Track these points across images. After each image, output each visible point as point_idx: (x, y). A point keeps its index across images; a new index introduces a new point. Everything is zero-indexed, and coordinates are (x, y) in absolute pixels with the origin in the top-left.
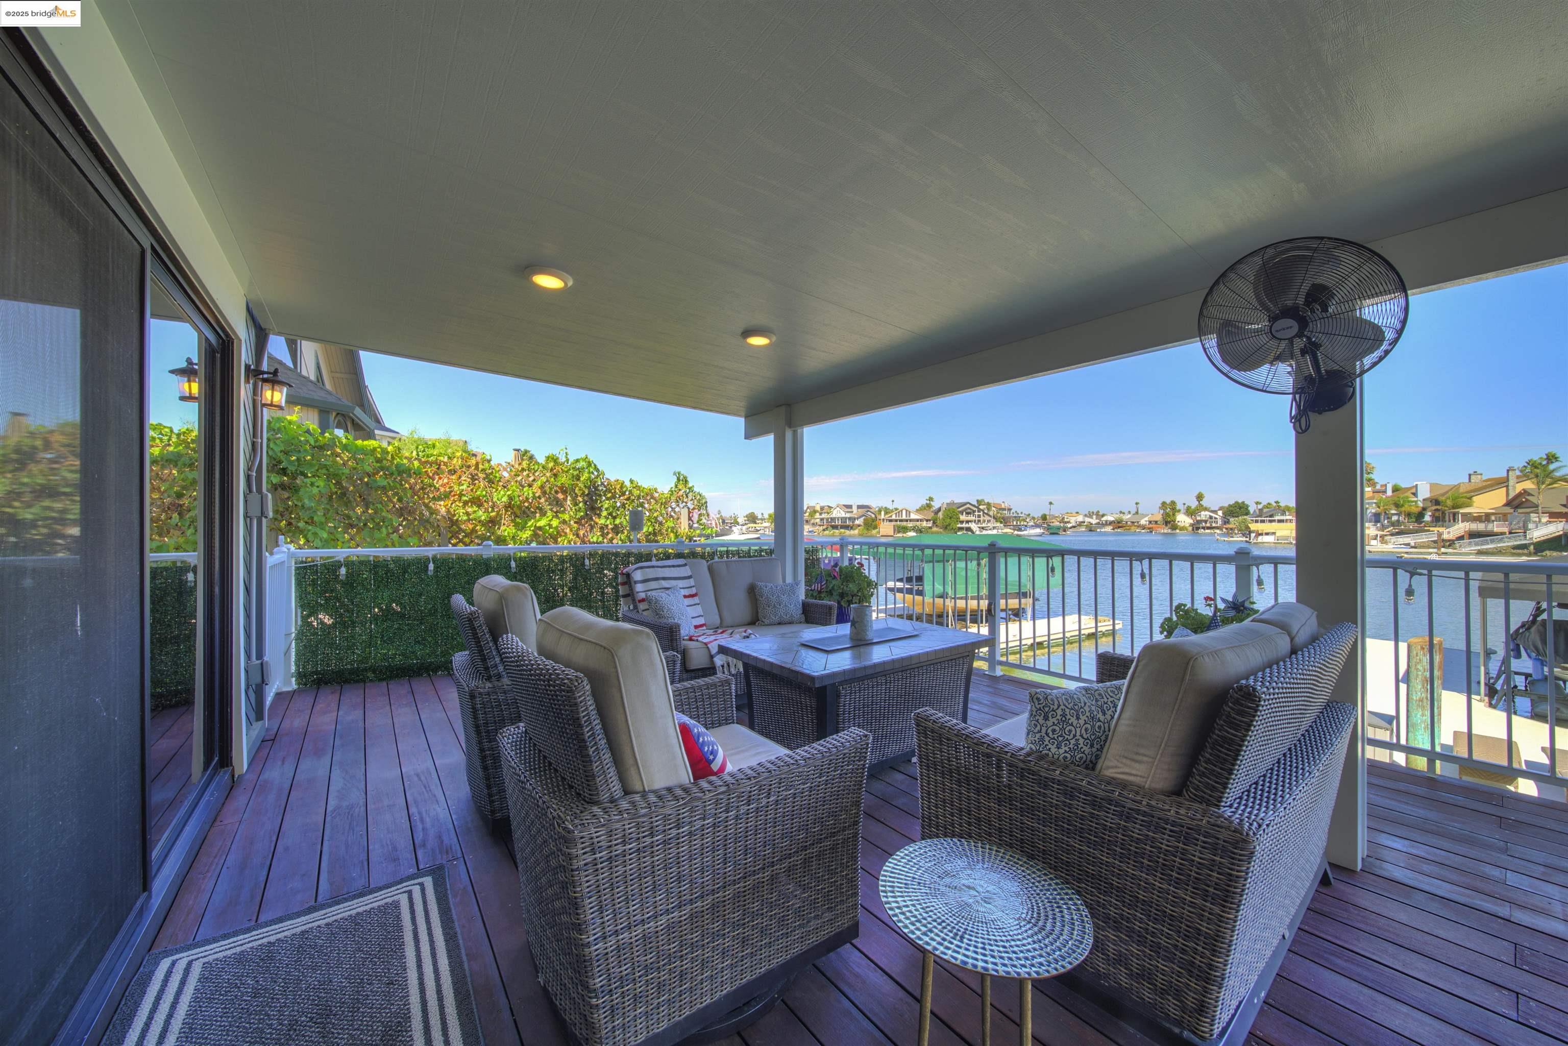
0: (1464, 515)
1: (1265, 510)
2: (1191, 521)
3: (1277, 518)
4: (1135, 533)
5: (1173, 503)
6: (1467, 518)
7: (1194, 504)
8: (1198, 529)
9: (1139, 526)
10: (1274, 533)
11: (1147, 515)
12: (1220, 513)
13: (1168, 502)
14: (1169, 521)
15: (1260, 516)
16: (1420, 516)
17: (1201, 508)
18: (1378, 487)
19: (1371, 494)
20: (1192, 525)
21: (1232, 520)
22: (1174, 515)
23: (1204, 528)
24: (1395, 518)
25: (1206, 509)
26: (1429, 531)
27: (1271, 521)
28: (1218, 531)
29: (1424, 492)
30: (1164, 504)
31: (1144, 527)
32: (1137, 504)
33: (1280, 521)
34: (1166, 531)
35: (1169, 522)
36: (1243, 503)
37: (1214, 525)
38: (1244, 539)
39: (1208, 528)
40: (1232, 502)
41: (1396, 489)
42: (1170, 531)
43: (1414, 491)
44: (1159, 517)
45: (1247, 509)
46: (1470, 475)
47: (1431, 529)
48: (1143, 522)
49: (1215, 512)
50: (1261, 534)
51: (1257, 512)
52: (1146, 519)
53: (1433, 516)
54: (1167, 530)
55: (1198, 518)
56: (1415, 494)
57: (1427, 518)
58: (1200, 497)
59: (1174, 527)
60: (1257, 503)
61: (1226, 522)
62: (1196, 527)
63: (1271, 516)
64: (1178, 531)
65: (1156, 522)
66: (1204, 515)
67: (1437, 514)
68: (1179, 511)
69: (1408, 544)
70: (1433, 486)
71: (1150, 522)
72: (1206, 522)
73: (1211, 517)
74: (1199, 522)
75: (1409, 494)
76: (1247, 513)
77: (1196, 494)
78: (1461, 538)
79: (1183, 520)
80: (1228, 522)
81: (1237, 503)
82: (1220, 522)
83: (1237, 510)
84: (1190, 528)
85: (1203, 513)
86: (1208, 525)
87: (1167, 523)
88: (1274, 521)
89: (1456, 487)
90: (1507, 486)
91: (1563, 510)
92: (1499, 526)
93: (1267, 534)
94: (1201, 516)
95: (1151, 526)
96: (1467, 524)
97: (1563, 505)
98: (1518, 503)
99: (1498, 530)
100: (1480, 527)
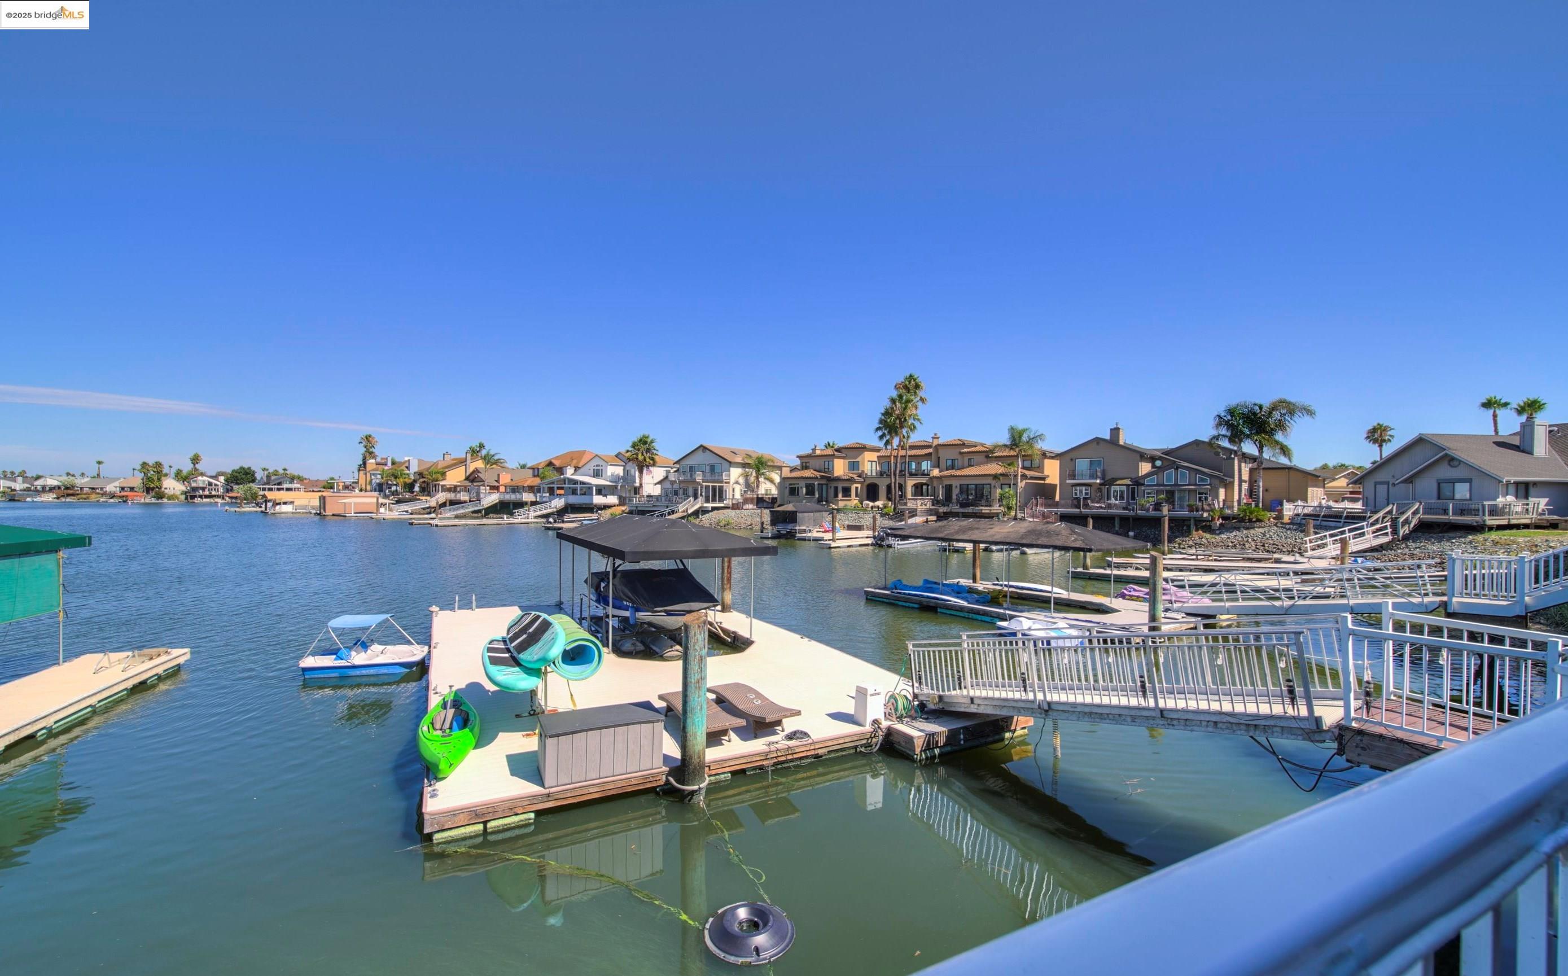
0: (443, 486)
1: (273, 478)
2: (184, 488)
3: (285, 486)
4: (98, 504)
5: (158, 465)
6: (446, 489)
7: (187, 467)
8: (193, 497)
9: (104, 494)
10: (292, 503)
11: (119, 479)
12: (222, 479)
13: (151, 462)
14: (152, 487)
15: (268, 483)
16: (410, 487)
17: (195, 473)
18: (379, 460)
19: (375, 466)
20: (185, 493)
21: (235, 487)
22: (159, 479)
23: (201, 497)
24: (394, 488)
25: (202, 474)
26: (419, 499)
27: (279, 489)
28: (219, 500)
29: (414, 468)
30: (144, 465)
31: (113, 496)
32: (99, 463)
33: (288, 489)
34: (147, 501)
35: (153, 489)
36: (249, 468)
37: (214, 493)
38: (258, 509)
39: (206, 497)
40: (237, 467)
41: (393, 463)
42: (154, 500)
43: (407, 465)
44: (137, 481)
45: (253, 475)
46: (444, 454)
47: (421, 498)
48: (110, 488)
49: (215, 477)
50: (279, 504)
51: (265, 479)
52: (117, 484)
53: (420, 487)
54: (149, 499)
55: (194, 485)
56: (408, 468)
57: (417, 488)
58: (195, 460)
59: (160, 496)
60: (264, 470)
61: (229, 490)
62: (191, 495)
63: (279, 484)
64: (165, 500)
65: (132, 489)
66: (201, 481)
67: (423, 486)
68: (166, 475)
69: (407, 511)
70: (420, 462)
71: (123, 489)
72: (203, 489)
73: (210, 484)
74: (194, 489)
75: (403, 467)
76: (253, 481)
77: (191, 455)
78: (443, 505)
79: (172, 486)
80: (232, 490)
81: (241, 468)
82: (221, 490)
83: (242, 476)
84: (183, 497)
85: (200, 478)
86: (207, 493)
87: (148, 490)
88: (282, 489)
89: (436, 464)
90: (466, 465)
91: (496, 484)
92: (463, 496)
93: (285, 503)
94: (196, 481)
95: (123, 493)
96: (444, 494)
97: (496, 481)
98: (473, 478)
99: (463, 498)
100: (451, 496)
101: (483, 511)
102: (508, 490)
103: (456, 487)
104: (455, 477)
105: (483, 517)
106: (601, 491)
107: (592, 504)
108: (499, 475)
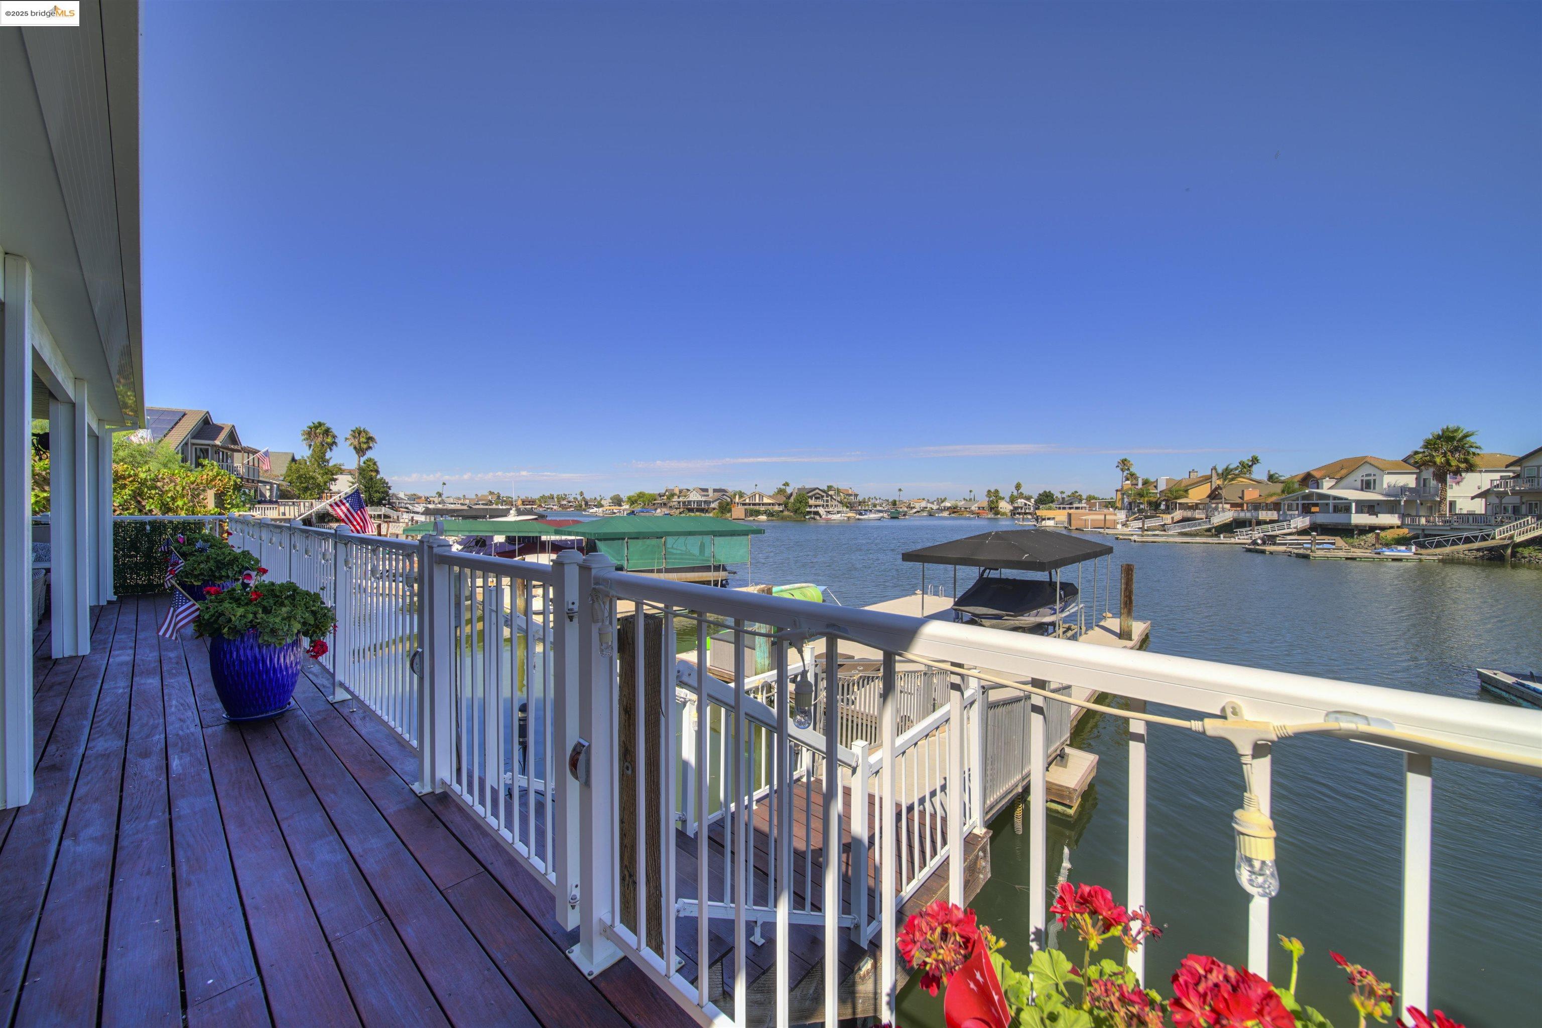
0: (1182, 504)
2: (1011, 508)
3: (1075, 505)
5: (997, 491)
6: (1185, 507)
7: (1013, 492)
8: (1014, 514)
9: (970, 512)
11: (978, 502)
12: (1033, 500)
13: (993, 491)
14: (993, 508)
15: (1062, 503)
16: (1157, 505)
17: (1019, 496)
20: (1011, 511)
21: (1041, 506)
22: (997, 502)
23: (1019, 513)
24: (1140, 506)
25: (1023, 497)
26: (1158, 517)
27: (1069, 508)
29: (1162, 486)
30: (989, 491)
31: (973, 513)
32: (969, 492)
33: (1077, 508)
34: (989, 516)
36: (1051, 492)
37: (1027, 511)
39: (1023, 514)
40: (1044, 491)
41: (1144, 483)
42: (993, 516)
43: (1155, 484)
44: (986, 503)
45: (1053, 497)
46: (1191, 472)
47: (1161, 515)
48: (973, 508)
49: (1029, 499)
52: (976, 505)
53: (1164, 505)
54: (991, 515)
55: (1016, 505)
56: (1156, 487)
57: (1160, 507)
58: (1018, 487)
59: (997, 513)
60: (1061, 492)
61: (1036, 509)
62: (1014, 512)
63: (1070, 503)
64: (999, 516)
65: (983, 508)
66: (1021, 502)
67: (1166, 504)
68: (1001, 498)
70: (1164, 481)
71: (979, 508)
72: (1022, 508)
73: (1026, 504)
74: (1016, 508)
75: (1151, 486)
76: (1052, 502)
77: (1016, 483)
78: (1176, 523)
79: (1005, 506)
81: (1046, 491)
82: (1032, 509)
83: (1045, 498)
84: (1009, 514)
85: (1019, 500)
86: (1023, 511)
87: (991, 509)
89: (1180, 482)
90: (1209, 483)
91: (1239, 501)
92: (1199, 514)
93: (1049, 519)
94: (1017, 503)
95: (979, 511)
96: (1181, 511)
97: (1241, 498)
98: (1214, 495)
99: (1197, 516)
100: (1189, 514)
101: (1214, 530)
102: (1250, 508)
103: (1197, 504)
104: (1198, 494)
105: (1212, 536)
106: (1371, 508)
107: (1350, 524)
108: (1243, 491)
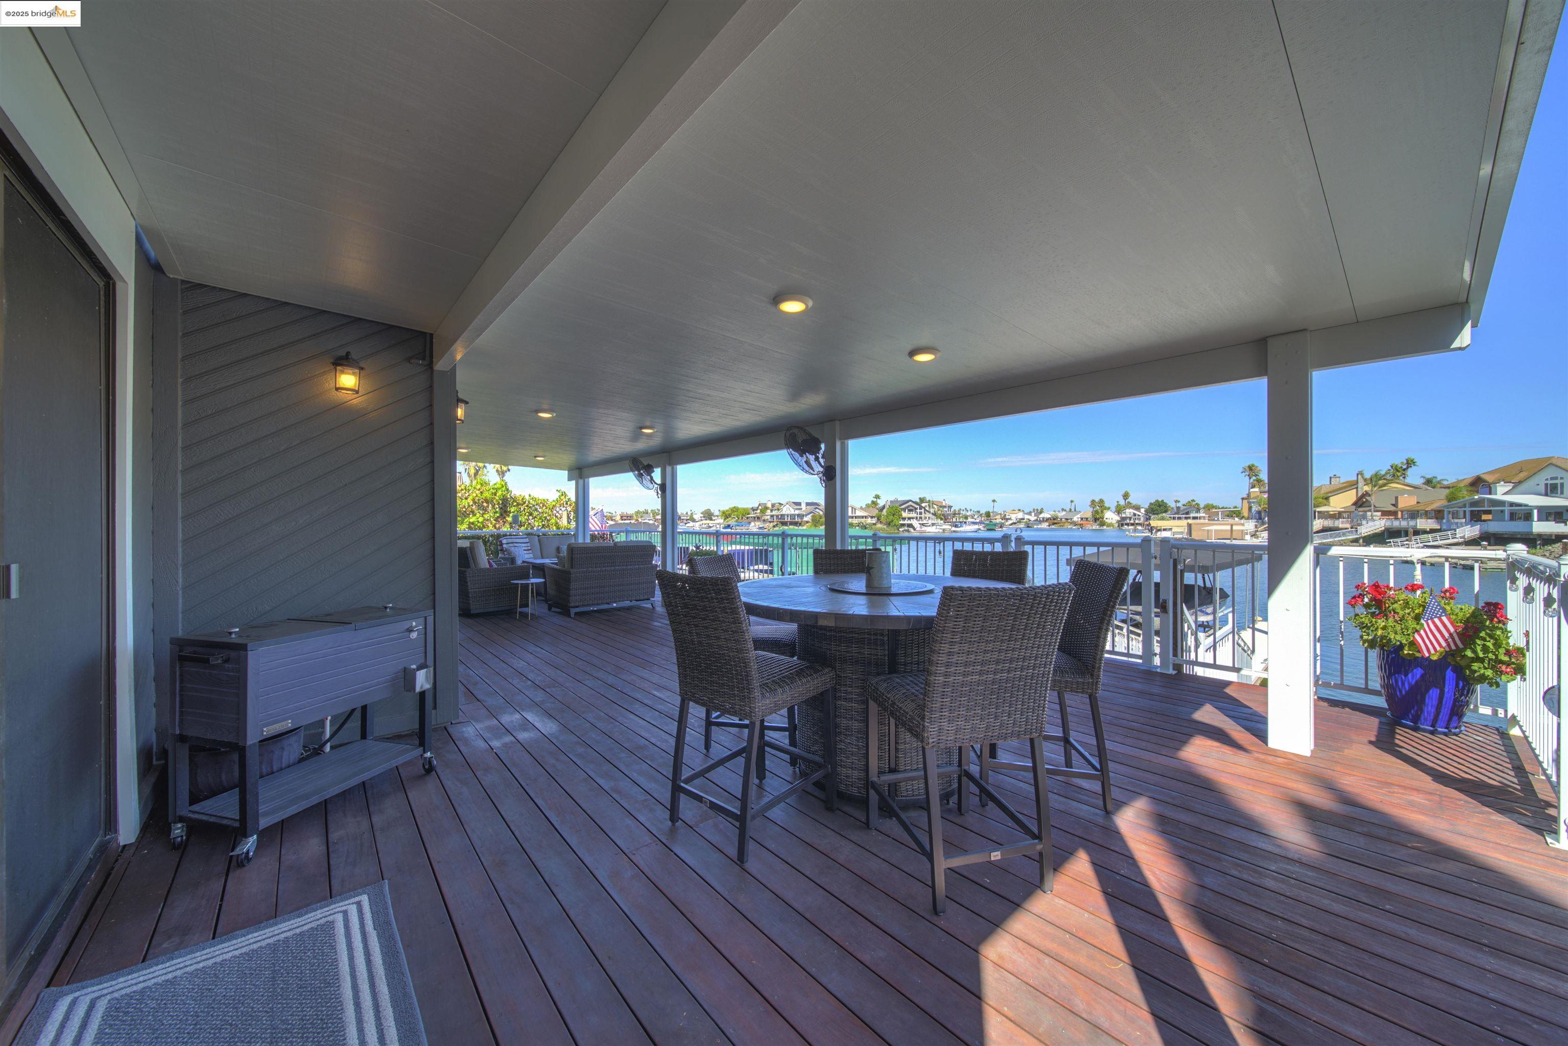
0: (1321, 512)
2: (1118, 518)
3: (1192, 515)
4: (1067, 528)
5: (1101, 501)
6: (1325, 516)
7: (1120, 502)
8: (1122, 525)
9: (1071, 523)
10: (1171, 530)
11: (1079, 512)
12: (1143, 510)
13: (1097, 500)
14: (1098, 519)
15: (1177, 513)
17: (1127, 506)
19: (1257, 495)
20: (1118, 522)
21: (1153, 517)
22: (1102, 512)
25: (1131, 507)
30: (1093, 502)
31: (1076, 524)
33: (1196, 518)
34: (1094, 528)
36: (1165, 501)
37: (1137, 522)
39: (1131, 525)
40: (1154, 500)
42: (1098, 527)
44: (1089, 513)
45: (1166, 507)
46: (1332, 478)
48: (1075, 519)
49: (1139, 509)
50: (1160, 530)
51: (1175, 509)
52: (1079, 516)
54: (1095, 526)
55: (1124, 515)
58: (1126, 496)
59: (1103, 524)
60: (1175, 501)
61: (1147, 519)
62: (1122, 523)
63: (1187, 513)
64: (1105, 527)
65: (1087, 519)
66: (1129, 512)
68: (1107, 508)
71: (1082, 519)
72: (1130, 518)
73: (1135, 515)
74: (1123, 519)
76: (1166, 511)
77: (1123, 492)
78: (1317, 532)
79: (1111, 517)
80: (1149, 519)
81: (1158, 500)
82: (1142, 519)
83: (1157, 507)
84: (1116, 525)
85: (1127, 510)
86: (1132, 521)
87: (1096, 520)
90: (1357, 488)
91: (1393, 509)
92: (1342, 523)
93: (1163, 530)
94: (1125, 513)
95: (1082, 522)
96: (1320, 521)
97: (1393, 505)
98: (1361, 503)
99: (1341, 526)
101: (1362, 540)
102: (1406, 516)
103: (1339, 513)
104: (1341, 502)
106: (1557, 515)
107: (1532, 532)
108: (1397, 498)
